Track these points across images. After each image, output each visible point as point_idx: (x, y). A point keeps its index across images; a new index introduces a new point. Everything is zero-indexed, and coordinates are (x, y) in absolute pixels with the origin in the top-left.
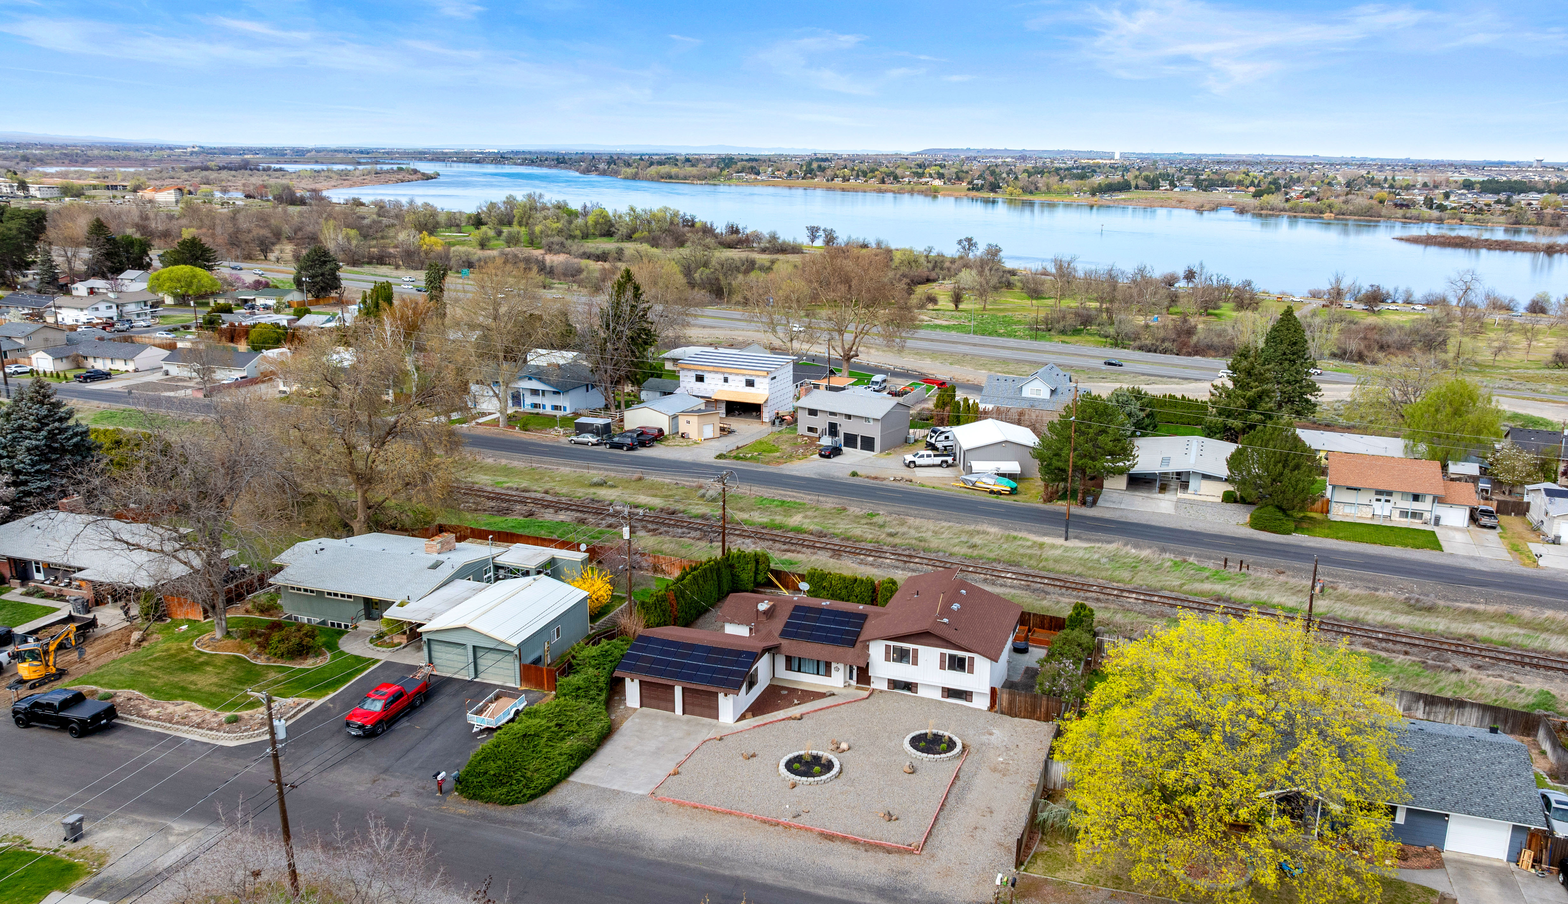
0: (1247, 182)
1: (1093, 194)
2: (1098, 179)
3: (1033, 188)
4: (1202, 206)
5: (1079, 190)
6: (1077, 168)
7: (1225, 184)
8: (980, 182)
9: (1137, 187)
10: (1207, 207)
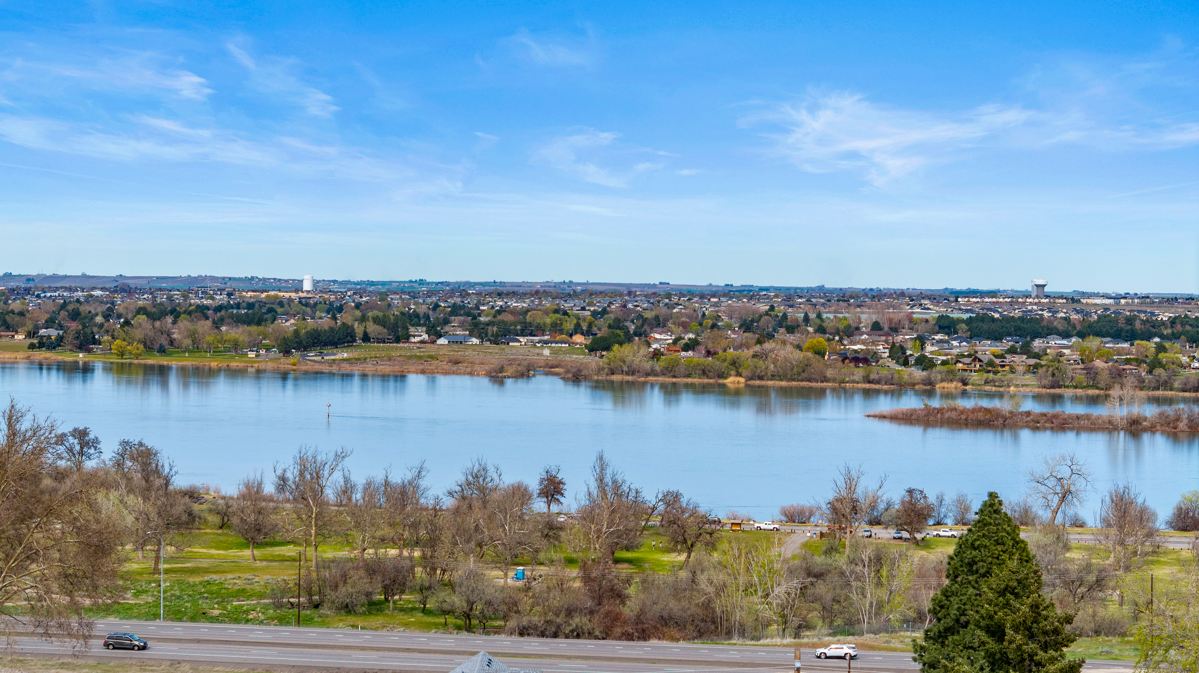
0: (569, 325)
1: (287, 352)
2: (289, 325)
3: (163, 340)
4: (501, 370)
5: (256, 345)
6: (238, 306)
7: (529, 330)
8: (53, 333)
9: (366, 338)
10: (510, 371)
